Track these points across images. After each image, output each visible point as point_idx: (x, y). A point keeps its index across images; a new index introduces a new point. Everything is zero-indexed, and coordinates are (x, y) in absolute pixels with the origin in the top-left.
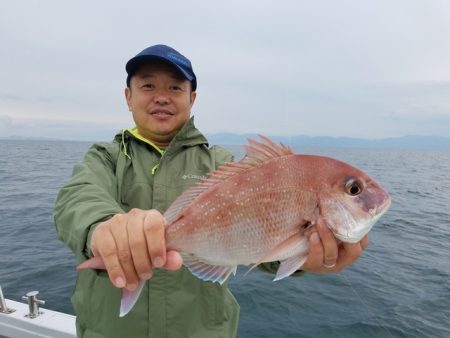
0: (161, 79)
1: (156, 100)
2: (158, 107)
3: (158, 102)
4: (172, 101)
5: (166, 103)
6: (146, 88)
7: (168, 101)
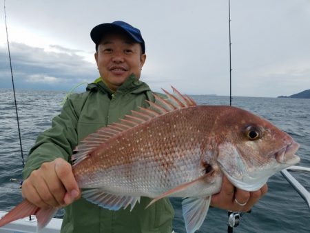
0: (118, 44)
1: (113, 60)
2: (115, 65)
3: (115, 62)
4: (125, 61)
5: (121, 62)
6: (107, 52)
7: (123, 60)
